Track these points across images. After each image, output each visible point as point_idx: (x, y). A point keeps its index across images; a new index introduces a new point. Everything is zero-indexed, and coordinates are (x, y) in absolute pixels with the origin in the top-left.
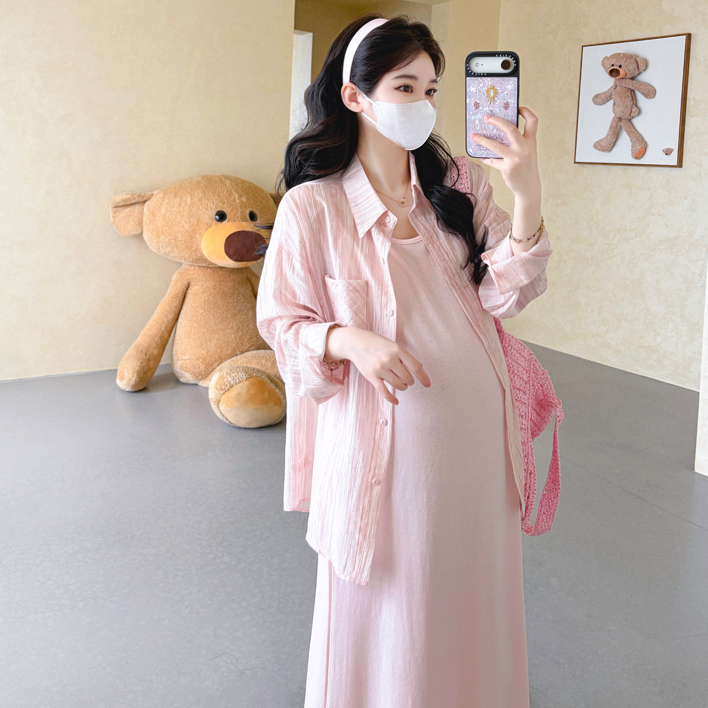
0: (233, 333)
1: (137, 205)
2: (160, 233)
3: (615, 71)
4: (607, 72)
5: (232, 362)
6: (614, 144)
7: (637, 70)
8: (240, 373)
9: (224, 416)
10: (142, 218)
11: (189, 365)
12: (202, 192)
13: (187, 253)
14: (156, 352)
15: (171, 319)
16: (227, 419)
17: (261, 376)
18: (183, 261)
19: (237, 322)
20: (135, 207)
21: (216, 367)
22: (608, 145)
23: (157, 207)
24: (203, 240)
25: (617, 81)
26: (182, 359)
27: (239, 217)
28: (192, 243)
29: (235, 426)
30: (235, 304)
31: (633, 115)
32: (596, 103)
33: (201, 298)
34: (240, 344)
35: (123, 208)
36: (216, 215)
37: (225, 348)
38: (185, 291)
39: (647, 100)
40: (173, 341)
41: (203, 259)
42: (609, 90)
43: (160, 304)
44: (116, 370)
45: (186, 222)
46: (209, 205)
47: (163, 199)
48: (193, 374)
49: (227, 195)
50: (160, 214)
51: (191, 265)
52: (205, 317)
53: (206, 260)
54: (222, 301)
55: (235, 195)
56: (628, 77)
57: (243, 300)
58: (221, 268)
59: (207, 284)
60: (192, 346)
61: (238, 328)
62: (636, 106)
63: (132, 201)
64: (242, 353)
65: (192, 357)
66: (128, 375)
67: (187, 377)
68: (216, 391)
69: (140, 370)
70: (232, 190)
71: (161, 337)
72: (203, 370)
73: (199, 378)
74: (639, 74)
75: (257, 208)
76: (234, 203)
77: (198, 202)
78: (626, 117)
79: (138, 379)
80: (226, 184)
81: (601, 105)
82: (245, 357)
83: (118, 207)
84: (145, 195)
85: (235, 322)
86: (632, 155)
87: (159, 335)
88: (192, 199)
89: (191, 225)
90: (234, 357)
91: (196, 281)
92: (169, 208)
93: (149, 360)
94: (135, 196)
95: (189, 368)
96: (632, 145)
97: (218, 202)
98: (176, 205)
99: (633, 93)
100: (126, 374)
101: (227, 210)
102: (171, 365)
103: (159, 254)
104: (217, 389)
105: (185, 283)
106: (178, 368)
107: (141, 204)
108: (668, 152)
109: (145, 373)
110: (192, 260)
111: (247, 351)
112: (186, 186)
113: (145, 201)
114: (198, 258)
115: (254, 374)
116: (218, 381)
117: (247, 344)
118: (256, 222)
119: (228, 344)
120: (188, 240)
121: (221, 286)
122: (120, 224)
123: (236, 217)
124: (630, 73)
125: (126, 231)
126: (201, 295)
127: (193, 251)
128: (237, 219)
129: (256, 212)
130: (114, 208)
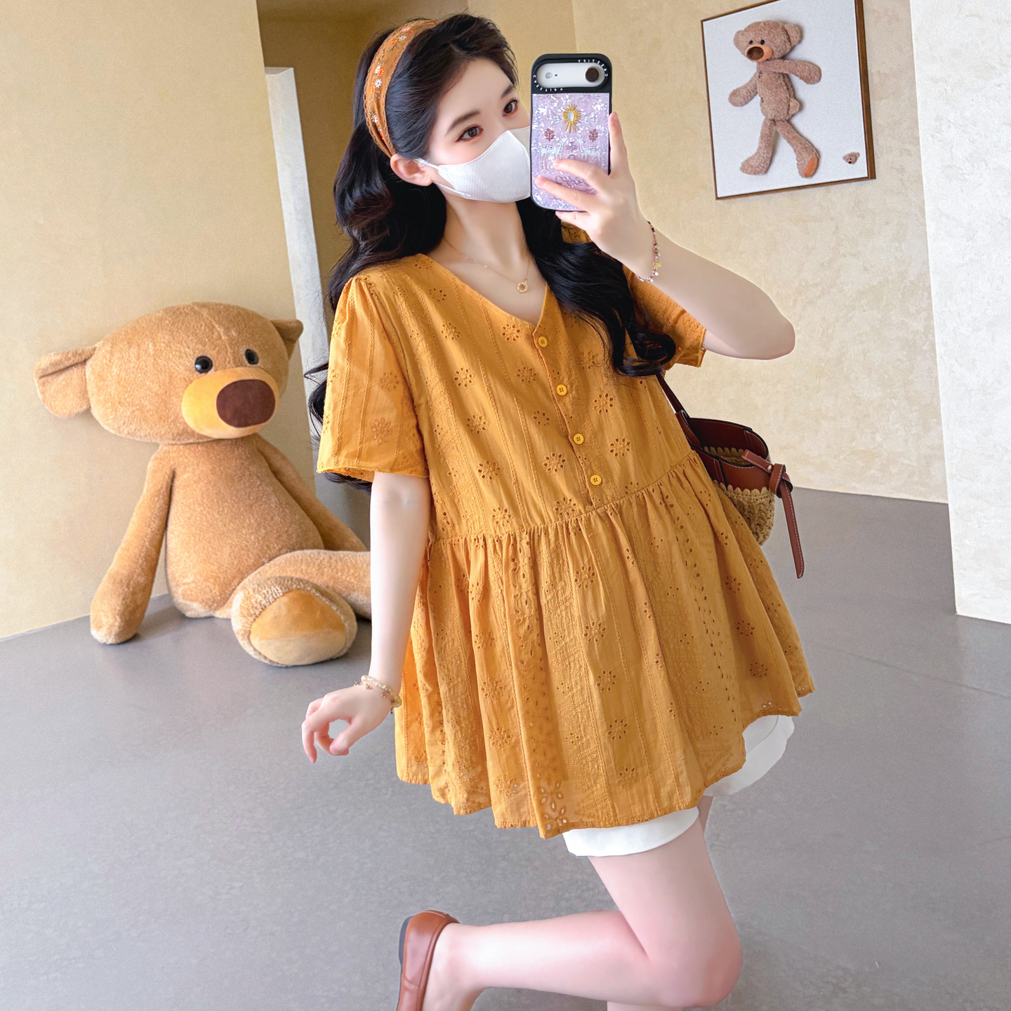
0: (252, 533)
1: (74, 368)
2: (117, 404)
3: (755, 49)
4: (743, 53)
5: (258, 576)
6: (771, 161)
7: (788, 44)
8: (272, 587)
9: (260, 654)
10: (86, 386)
11: (195, 590)
12: (169, 333)
13: (163, 426)
14: (142, 580)
15: (157, 528)
16: (265, 658)
17: (305, 587)
18: (158, 441)
19: (256, 516)
20: (71, 371)
21: (236, 586)
22: (762, 163)
23: (106, 367)
24: (183, 404)
25: (761, 65)
26: (184, 584)
27: (232, 362)
28: (167, 411)
29: (279, 665)
30: (248, 490)
31: (792, 112)
32: (735, 104)
33: (195, 491)
34: (265, 548)
35: (54, 376)
36: (196, 363)
37: (244, 557)
38: (170, 484)
39: (810, 86)
40: (166, 560)
41: (187, 432)
42: (751, 81)
43: (136, 509)
44: (88, 617)
45: (153, 382)
46: (183, 351)
47: (112, 354)
48: (203, 602)
49: (207, 331)
50: (112, 376)
51: (172, 444)
52: (206, 515)
53: (193, 433)
54: (228, 490)
55: (219, 329)
56: (776, 57)
57: (258, 483)
58: (218, 441)
59: (201, 468)
60: (195, 562)
61: (259, 525)
62: (795, 97)
63: (66, 363)
64: (270, 560)
65: (198, 577)
66: (106, 620)
67: (195, 609)
68: (241, 618)
69: (124, 610)
70: (214, 323)
71: (147, 558)
72: (218, 594)
73: (213, 607)
74: (792, 49)
75: (255, 343)
76: (220, 342)
77: (165, 348)
78: (782, 117)
79: (122, 624)
80: (202, 315)
81: (742, 105)
82: (275, 565)
83: (46, 375)
84: (83, 351)
85: (253, 516)
86: (799, 172)
87: (142, 554)
88: (155, 346)
89: (161, 385)
90: (259, 567)
91: (183, 466)
92: (124, 365)
93: (134, 593)
94: (70, 355)
95: (197, 596)
96: (798, 157)
97: (196, 345)
98: (134, 360)
99: (787, 80)
100: (104, 620)
101: (211, 354)
102: (169, 596)
103: (121, 435)
104: (245, 617)
105: (168, 472)
106: (180, 599)
107: (80, 367)
108: (852, 159)
109: (132, 613)
110: (171, 438)
111: (277, 556)
112: (143, 327)
113: (85, 361)
114: (180, 432)
115: (294, 586)
116: (243, 605)
117: (276, 545)
118: (258, 365)
119: (248, 550)
120: (160, 408)
121: (222, 468)
122: (55, 401)
123: (227, 363)
124: (779, 49)
125: (64, 410)
126: (195, 486)
127: (172, 422)
128: (229, 366)
129: (256, 350)
130: (41, 377)
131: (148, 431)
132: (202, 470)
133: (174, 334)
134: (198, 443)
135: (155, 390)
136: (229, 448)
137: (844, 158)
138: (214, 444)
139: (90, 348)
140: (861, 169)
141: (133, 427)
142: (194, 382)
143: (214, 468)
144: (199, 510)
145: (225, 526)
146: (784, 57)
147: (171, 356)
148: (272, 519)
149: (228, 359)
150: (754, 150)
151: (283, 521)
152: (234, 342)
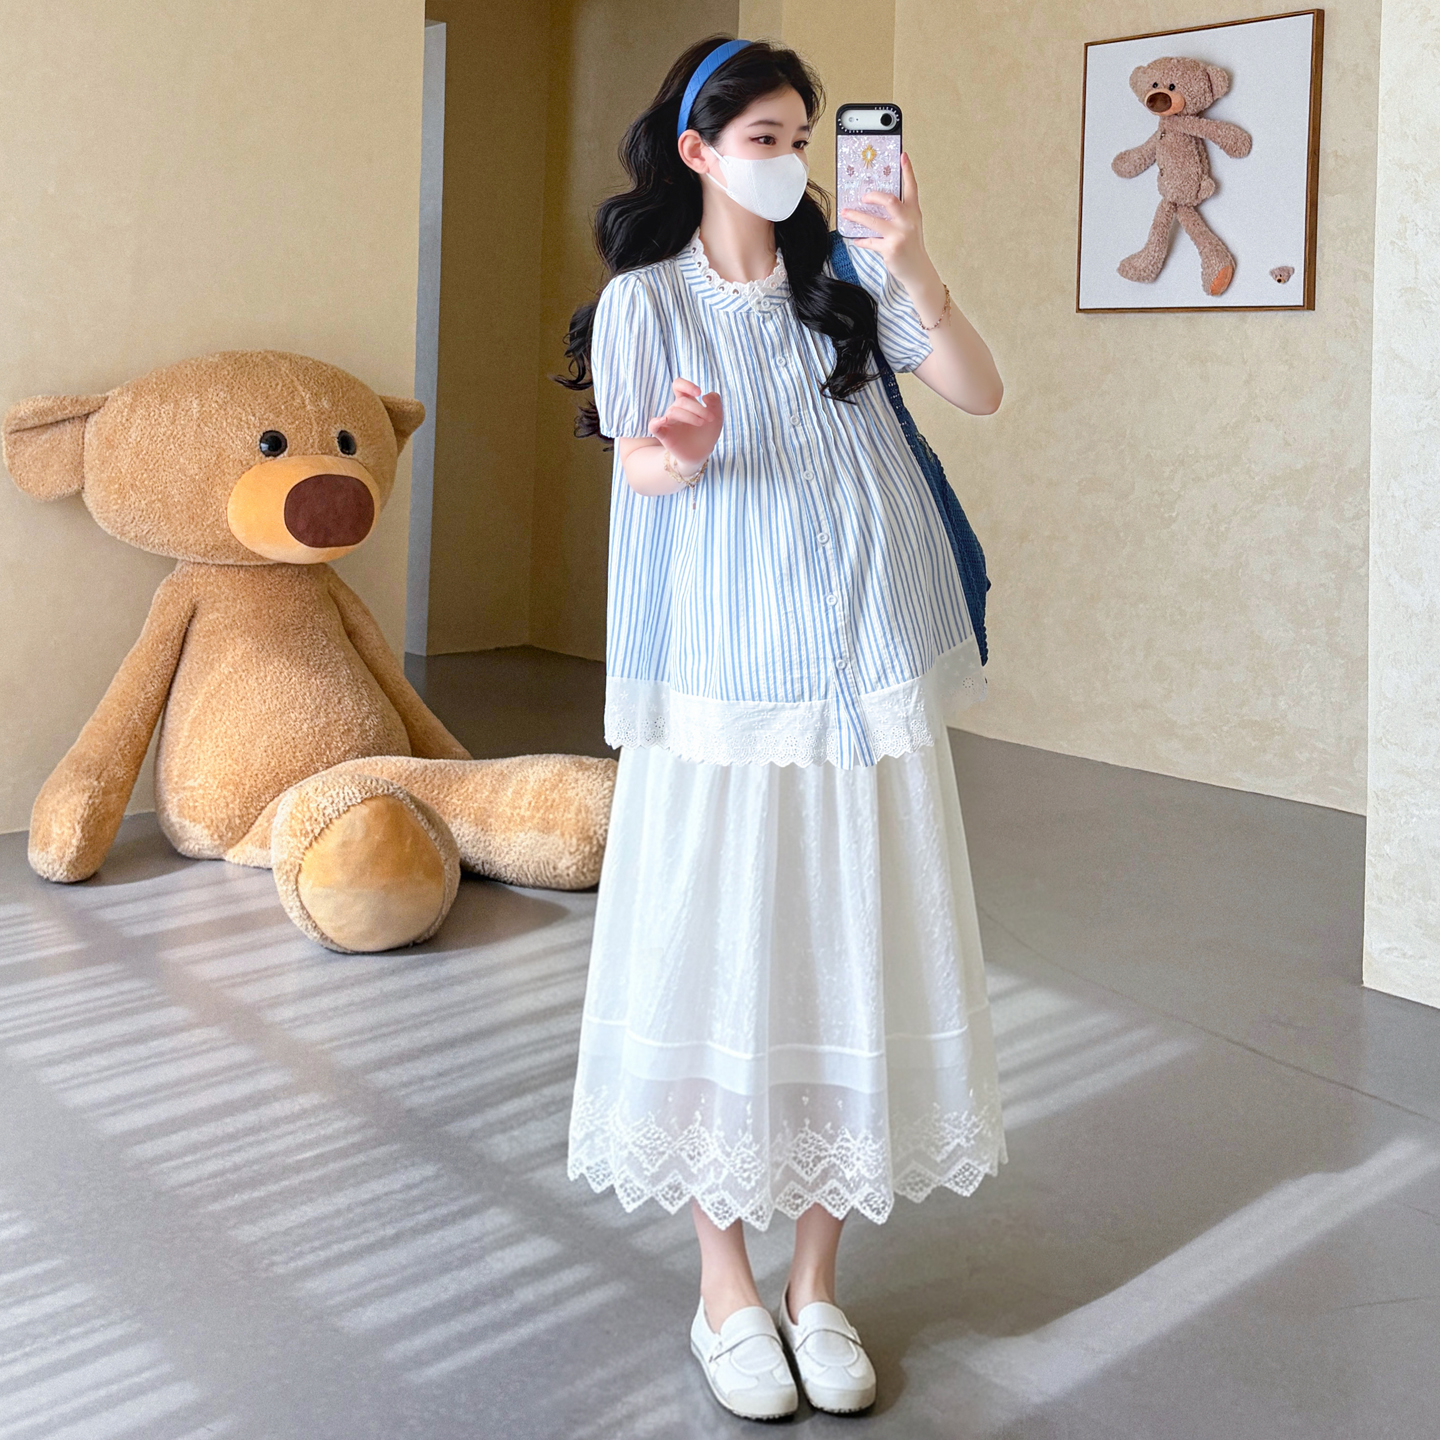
1: (67, 422)
3: (1160, 97)
4: (1141, 101)
6: (1164, 263)
7: (1208, 94)
10: (82, 455)
11: (201, 801)
12: (226, 389)
13: (193, 532)
18: (179, 555)
20: (62, 429)
22: (1151, 266)
23: (121, 427)
24: (232, 499)
25: (1166, 121)
26: (185, 789)
27: (316, 445)
28: (204, 508)
30: (307, 651)
31: (1203, 196)
32: (1120, 173)
33: (225, 640)
34: (323, 746)
35: (35, 432)
36: (261, 441)
38: (185, 625)
41: (230, 546)
42: (1148, 142)
43: (127, 659)
45: (190, 460)
46: (243, 419)
49: (285, 393)
50: (128, 444)
51: (200, 564)
53: (239, 549)
55: (303, 394)
56: (1190, 112)
57: (324, 643)
59: (239, 606)
60: (209, 754)
62: (1210, 175)
63: (59, 414)
64: (329, 765)
65: (210, 781)
66: (58, 830)
70: (296, 383)
71: (132, 738)
74: (1214, 103)
75: (355, 424)
76: (303, 414)
77: (217, 411)
78: (1188, 201)
80: (280, 369)
81: (1131, 177)
83: (22, 430)
84: (87, 400)
86: (1204, 286)
87: (126, 732)
88: (202, 406)
89: (203, 466)
91: (212, 600)
92: (149, 429)
94: (67, 401)
96: (1204, 262)
97: (266, 412)
98: (165, 421)
99: (1201, 146)
100: (56, 830)
101: (286, 429)
103: (123, 539)
105: (186, 607)
106: (173, 814)
107: (78, 423)
108: (1282, 276)
112: (187, 376)
113: (87, 416)
114: (219, 543)
118: (355, 456)
119: (296, 747)
120: (195, 502)
121: (271, 611)
122: (27, 472)
123: (309, 446)
124: (1194, 101)
125: (41, 488)
126: (224, 633)
127: (208, 526)
128: (311, 450)
129: (355, 434)
130: (11, 433)
131: (169, 536)
132: (241, 610)
133: (234, 391)
134: (242, 566)
135: (192, 472)
136: (287, 581)
137: (1272, 273)
138: (265, 573)
139: (99, 396)
140: (1294, 292)
141: (146, 528)
142: (254, 468)
143: (258, 608)
144: (226, 672)
145: (265, 702)
146: (1200, 114)
147: (225, 424)
148: (339, 702)
149: (311, 441)
150: (1141, 246)
151: (356, 708)
152: (323, 417)
